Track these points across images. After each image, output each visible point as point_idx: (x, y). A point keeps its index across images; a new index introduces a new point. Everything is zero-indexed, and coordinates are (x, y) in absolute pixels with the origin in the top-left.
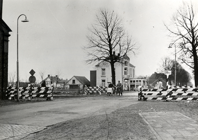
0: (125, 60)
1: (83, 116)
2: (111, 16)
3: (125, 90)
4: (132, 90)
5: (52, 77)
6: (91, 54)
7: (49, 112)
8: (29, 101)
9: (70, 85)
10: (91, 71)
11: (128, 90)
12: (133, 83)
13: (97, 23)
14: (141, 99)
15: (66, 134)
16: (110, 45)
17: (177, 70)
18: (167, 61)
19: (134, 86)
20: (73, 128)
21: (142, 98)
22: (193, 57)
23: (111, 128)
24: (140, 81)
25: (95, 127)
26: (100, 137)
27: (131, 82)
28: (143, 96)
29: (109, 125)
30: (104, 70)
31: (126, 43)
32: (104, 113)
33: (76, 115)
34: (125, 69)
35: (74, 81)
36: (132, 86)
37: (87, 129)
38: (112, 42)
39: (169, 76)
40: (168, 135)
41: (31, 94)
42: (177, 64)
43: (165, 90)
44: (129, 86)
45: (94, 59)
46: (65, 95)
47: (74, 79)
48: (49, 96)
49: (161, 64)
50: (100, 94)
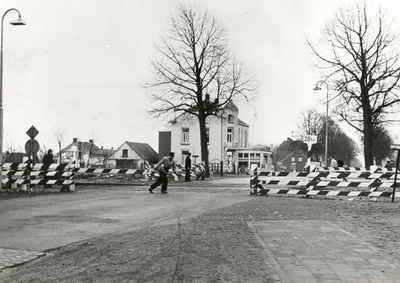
0: (228, 112)
1: (127, 228)
2: (202, 20)
3: (227, 172)
4: (242, 172)
5: (80, 143)
6: (160, 98)
7: (57, 217)
8: (22, 193)
9: (117, 160)
10: (160, 133)
11: (234, 173)
12: (243, 159)
13: (172, 36)
14: (256, 191)
15: (83, 270)
16: (199, 81)
17: (331, 134)
18: (312, 116)
19: (246, 164)
20: (102, 254)
21: (259, 190)
22: (361, 110)
23: (184, 254)
24: (258, 155)
25: (150, 253)
26: (158, 274)
27: (240, 155)
28: (260, 187)
29: (181, 248)
30: (186, 130)
31: (232, 78)
32: (175, 221)
33: (115, 226)
34: (229, 130)
35: (125, 152)
36: (243, 165)
37: (132, 256)
38: (202, 76)
39: (313, 146)
40: (305, 273)
41: (29, 178)
42: (332, 123)
43: (305, 175)
44: (237, 164)
45: (165, 107)
46: (103, 181)
47: (126, 147)
48: (65, 182)
49: (301, 121)
50: (176, 179)
